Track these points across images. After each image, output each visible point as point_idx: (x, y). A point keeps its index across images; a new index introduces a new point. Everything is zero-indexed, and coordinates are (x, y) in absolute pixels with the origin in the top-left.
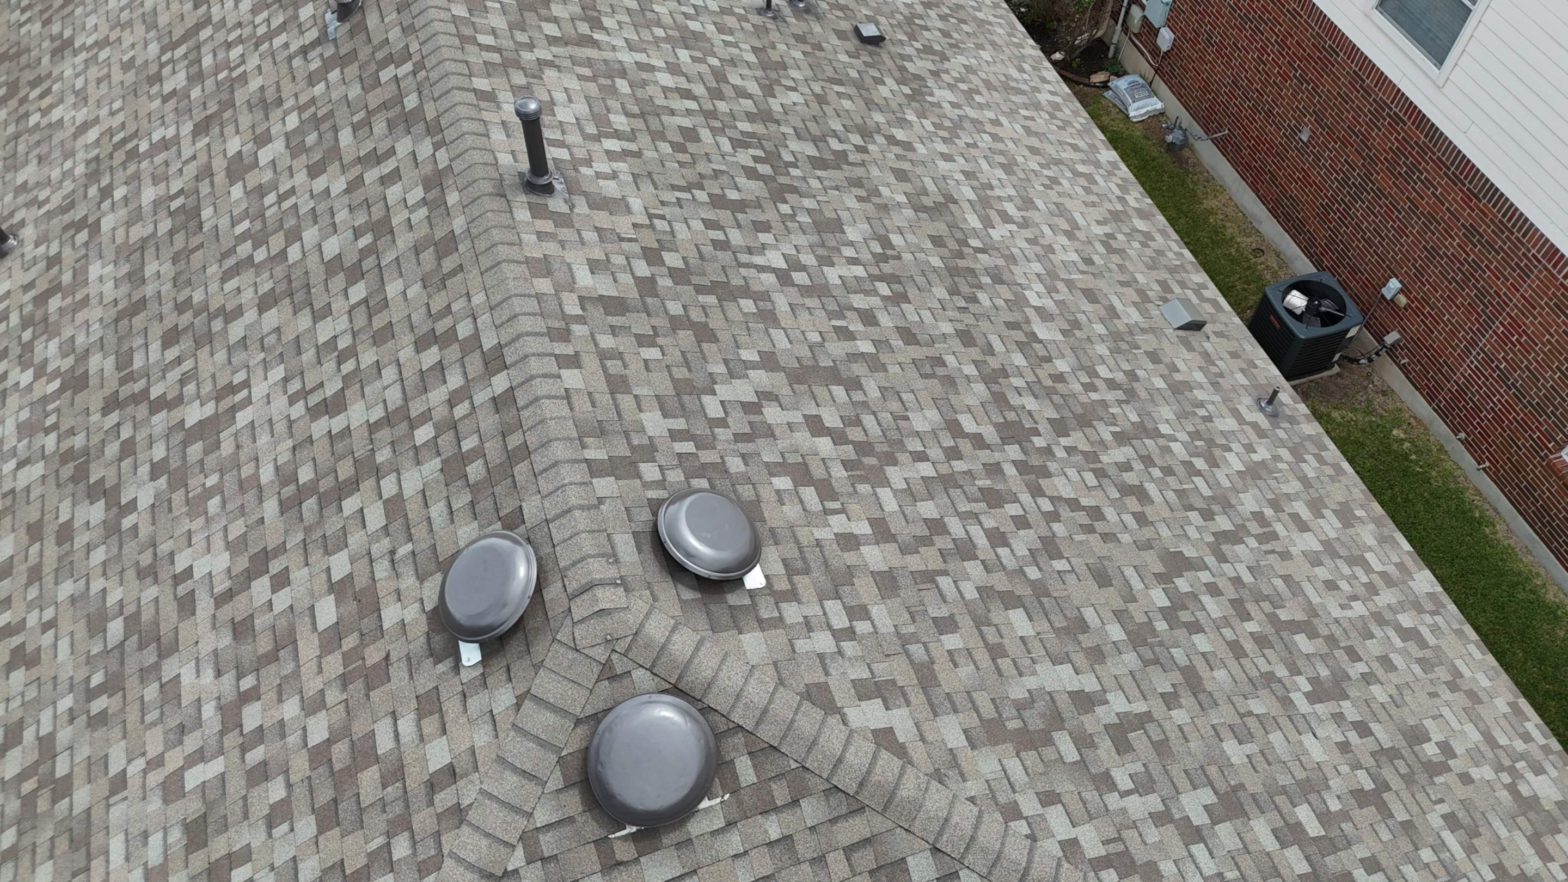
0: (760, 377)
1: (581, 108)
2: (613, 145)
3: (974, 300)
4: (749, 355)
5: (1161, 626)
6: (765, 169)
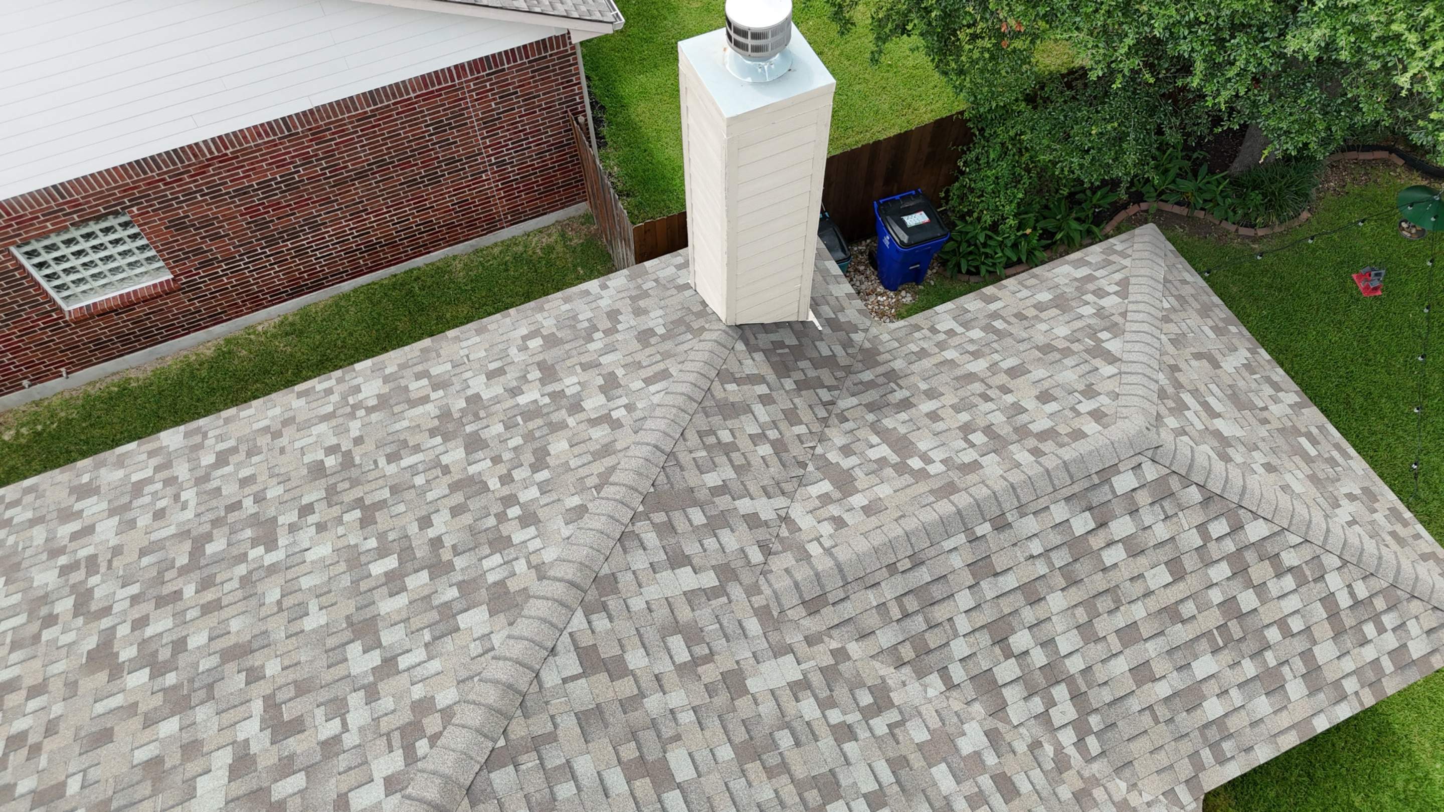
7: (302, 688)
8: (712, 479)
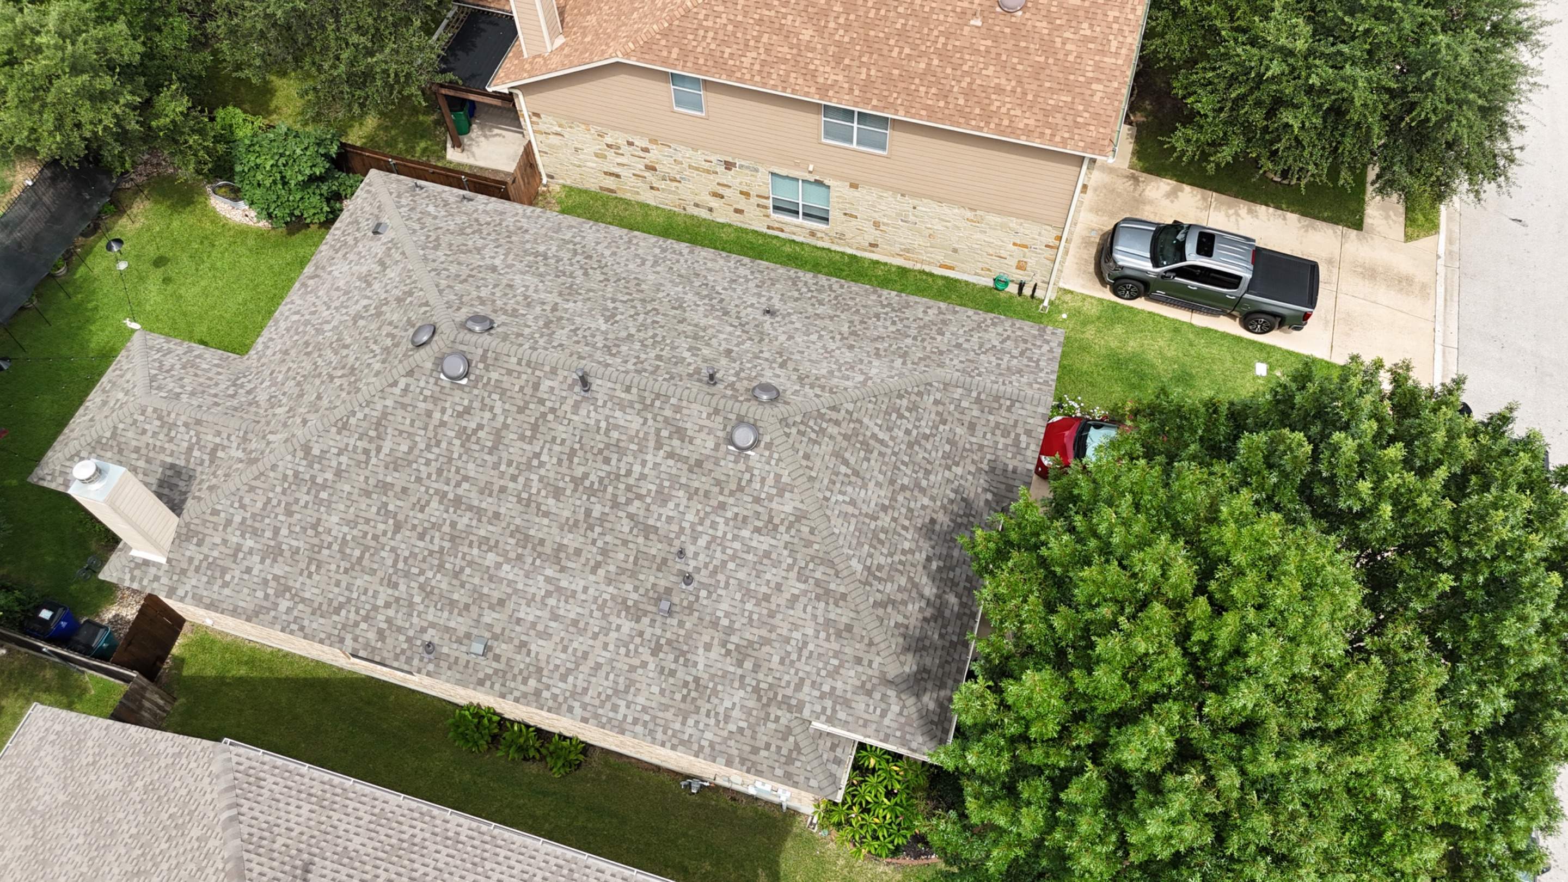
0: (501, 419)
1: (622, 423)
2: (603, 425)
3: (511, 536)
4: (509, 421)
6: (587, 483)
7: (359, 463)
8: (240, 465)
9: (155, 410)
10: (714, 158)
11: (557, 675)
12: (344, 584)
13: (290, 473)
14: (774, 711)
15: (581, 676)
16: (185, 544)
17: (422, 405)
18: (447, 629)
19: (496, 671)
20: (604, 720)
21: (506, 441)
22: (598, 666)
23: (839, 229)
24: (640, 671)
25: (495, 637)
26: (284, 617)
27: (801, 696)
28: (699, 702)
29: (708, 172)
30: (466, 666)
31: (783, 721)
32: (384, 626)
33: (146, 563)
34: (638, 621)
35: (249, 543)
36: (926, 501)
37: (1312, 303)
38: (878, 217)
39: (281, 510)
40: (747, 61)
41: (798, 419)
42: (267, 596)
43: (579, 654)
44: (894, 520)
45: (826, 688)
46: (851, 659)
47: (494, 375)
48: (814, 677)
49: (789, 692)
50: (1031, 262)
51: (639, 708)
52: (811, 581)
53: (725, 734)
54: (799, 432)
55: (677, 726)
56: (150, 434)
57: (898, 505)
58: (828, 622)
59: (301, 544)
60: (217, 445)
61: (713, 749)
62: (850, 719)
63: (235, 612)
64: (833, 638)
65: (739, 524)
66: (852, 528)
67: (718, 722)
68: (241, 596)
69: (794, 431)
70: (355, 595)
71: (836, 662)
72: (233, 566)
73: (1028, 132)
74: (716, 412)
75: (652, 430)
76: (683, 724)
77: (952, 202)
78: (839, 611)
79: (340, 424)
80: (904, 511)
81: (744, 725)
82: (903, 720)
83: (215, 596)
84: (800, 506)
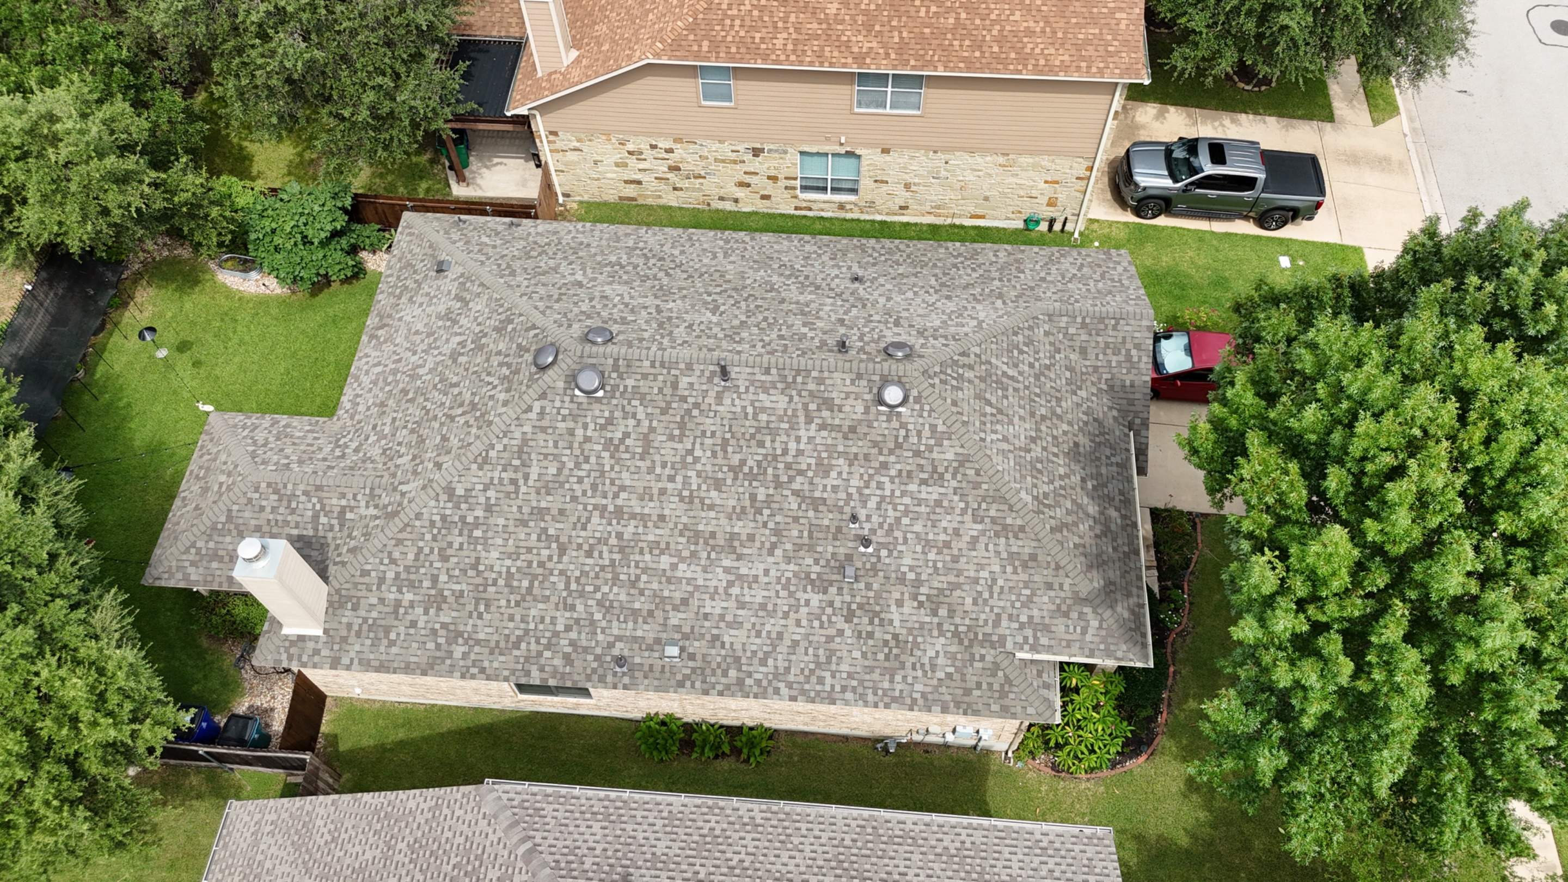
0: (646, 423)
1: (768, 404)
2: (750, 410)
3: (681, 535)
4: (655, 424)
5: (543, 525)
6: (746, 470)
7: (508, 494)
8: (377, 522)
9: (269, 485)
10: (741, 148)
11: (756, 661)
12: (518, 618)
13: (437, 518)
14: (978, 651)
15: (780, 657)
16: (339, 612)
17: (561, 425)
18: (635, 639)
19: (694, 670)
20: (812, 694)
21: (656, 444)
22: (795, 643)
23: (869, 197)
24: (838, 640)
25: (686, 637)
26: (462, 663)
27: (1000, 631)
28: (903, 658)
29: (735, 162)
30: (663, 671)
31: (988, 658)
32: (569, 649)
33: (301, 638)
34: (825, 592)
35: (409, 596)
36: (1065, 427)
37: (1322, 192)
38: (908, 178)
39: (435, 556)
40: (779, 43)
41: (937, 369)
42: (438, 646)
43: (774, 635)
44: (1044, 449)
45: (1024, 619)
46: (1042, 586)
47: (630, 382)
48: (1010, 611)
49: (988, 629)
50: (1062, 197)
51: (844, 675)
52: (987, 520)
53: (935, 682)
54: (941, 381)
55: (886, 685)
56: (268, 509)
57: (1044, 435)
58: (1011, 554)
59: (464, 587)
60: (343, 508)
61: (926, 699)
62: (1053, 643)
63: (408, 669)
64: (1020, 570)
65: (905, 480)
66: (1012, 463)
67: (925, 672)
68: (411, 651)
69: (937, 381)
70: (532, 626)
71: (1028, 592)
72: (396, 623)
73: (1065, 68)
74: (859, 376)
75: (800, 406)
76: (892, 681)
77: (984, 151)
78: (1020, 543)
79: (480, 460)
80: (1050, 439)
81: (951, 670)
82: (1103, 633)
83: (384, 657)
84: (961, 451)
